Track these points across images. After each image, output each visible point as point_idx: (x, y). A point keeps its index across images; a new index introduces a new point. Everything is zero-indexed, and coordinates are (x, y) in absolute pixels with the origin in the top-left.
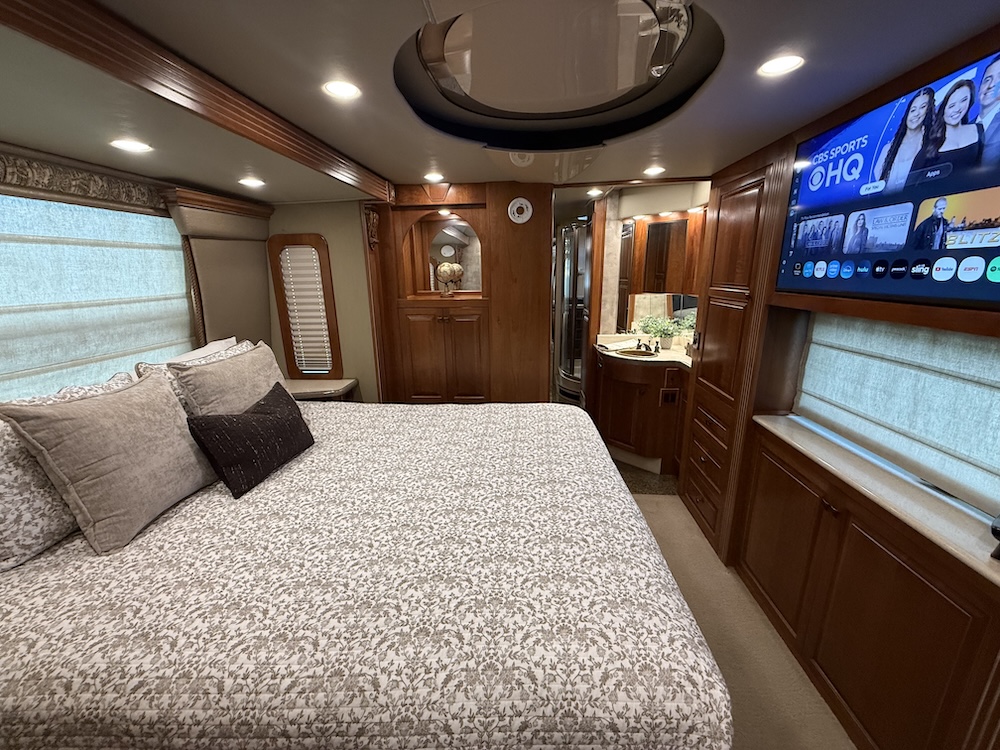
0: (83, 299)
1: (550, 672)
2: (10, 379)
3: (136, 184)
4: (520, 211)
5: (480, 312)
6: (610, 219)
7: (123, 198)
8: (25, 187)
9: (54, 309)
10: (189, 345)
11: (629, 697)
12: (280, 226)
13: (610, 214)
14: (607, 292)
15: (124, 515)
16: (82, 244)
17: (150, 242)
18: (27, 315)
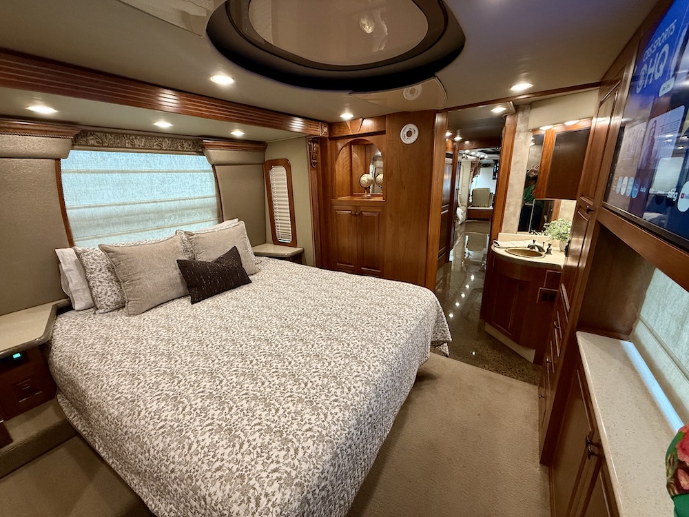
0: (162, 199)
1: (251, 449)
2: (130, 233)
3: (186, 140)
4: (409, 134)
5: (379, 210)
6: (520, 131)
7: (180, 148)
8: (134, 148)
9: (148, 203)
10: (217, 222)
11: (279, 490)
12: (271, 155)
13: (520, 126)
14: (511, 196)
15: (139, 300)
16: (162, 172)
17: (196, 169)
18: (137, 205)
